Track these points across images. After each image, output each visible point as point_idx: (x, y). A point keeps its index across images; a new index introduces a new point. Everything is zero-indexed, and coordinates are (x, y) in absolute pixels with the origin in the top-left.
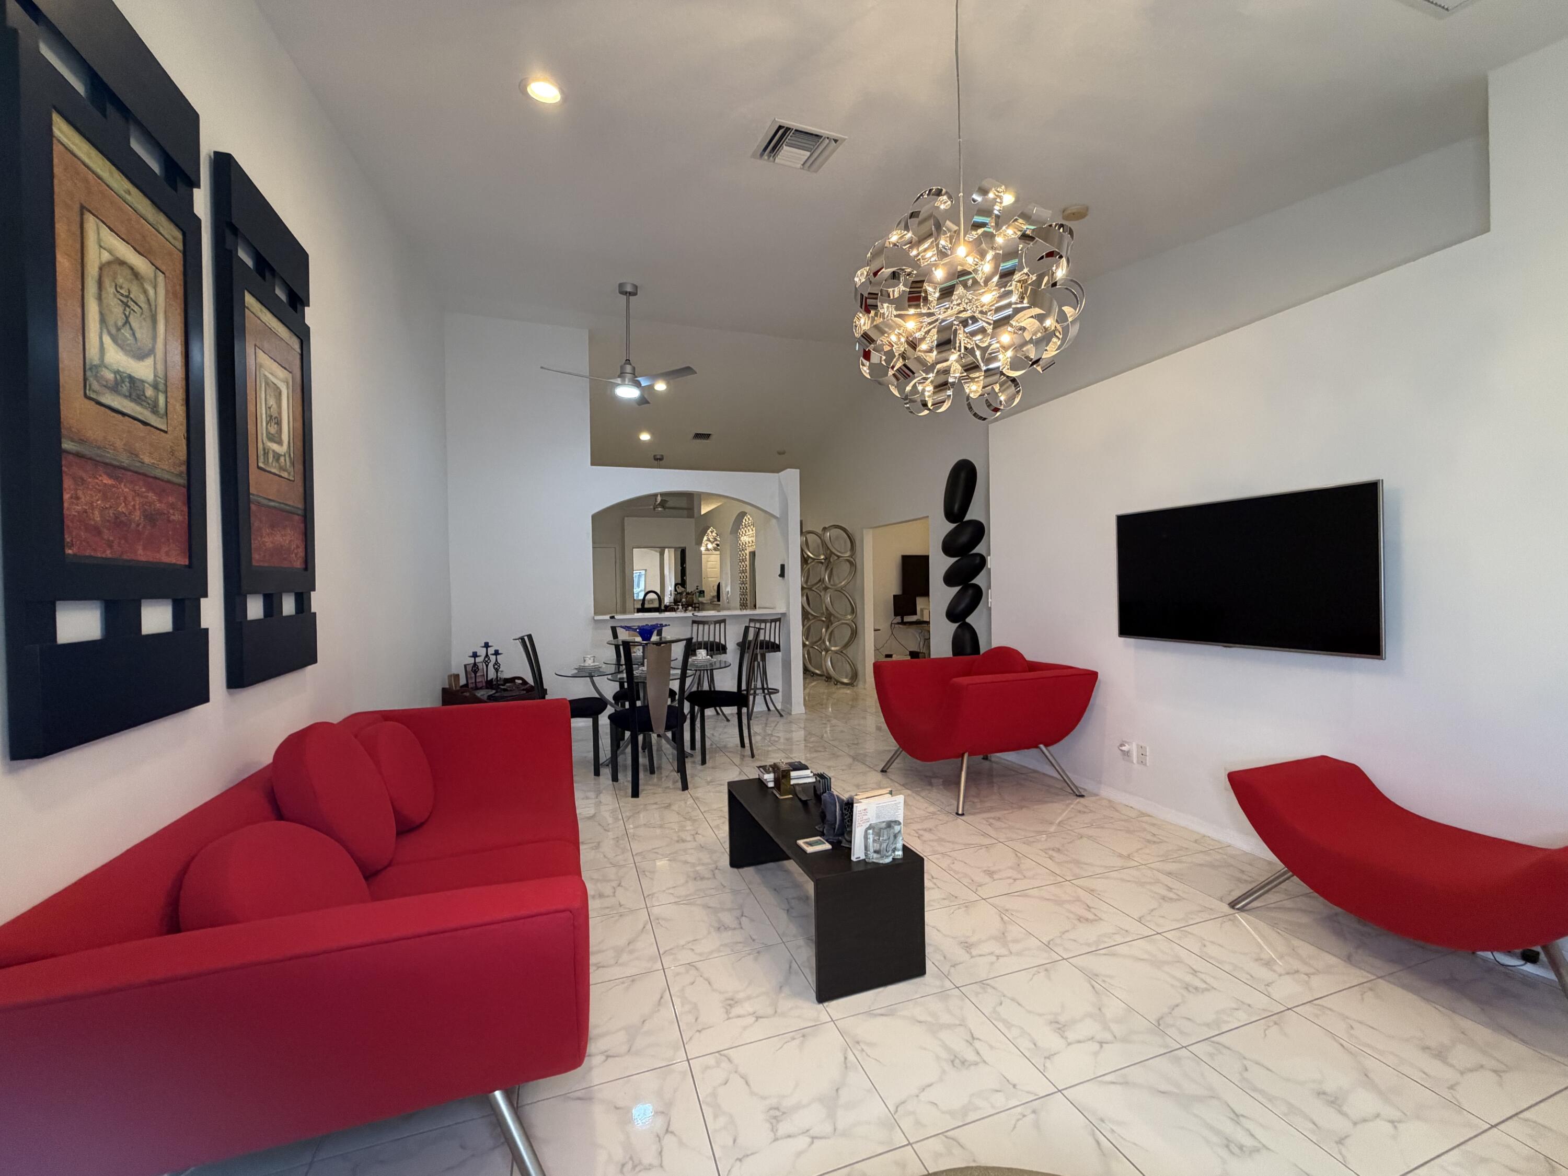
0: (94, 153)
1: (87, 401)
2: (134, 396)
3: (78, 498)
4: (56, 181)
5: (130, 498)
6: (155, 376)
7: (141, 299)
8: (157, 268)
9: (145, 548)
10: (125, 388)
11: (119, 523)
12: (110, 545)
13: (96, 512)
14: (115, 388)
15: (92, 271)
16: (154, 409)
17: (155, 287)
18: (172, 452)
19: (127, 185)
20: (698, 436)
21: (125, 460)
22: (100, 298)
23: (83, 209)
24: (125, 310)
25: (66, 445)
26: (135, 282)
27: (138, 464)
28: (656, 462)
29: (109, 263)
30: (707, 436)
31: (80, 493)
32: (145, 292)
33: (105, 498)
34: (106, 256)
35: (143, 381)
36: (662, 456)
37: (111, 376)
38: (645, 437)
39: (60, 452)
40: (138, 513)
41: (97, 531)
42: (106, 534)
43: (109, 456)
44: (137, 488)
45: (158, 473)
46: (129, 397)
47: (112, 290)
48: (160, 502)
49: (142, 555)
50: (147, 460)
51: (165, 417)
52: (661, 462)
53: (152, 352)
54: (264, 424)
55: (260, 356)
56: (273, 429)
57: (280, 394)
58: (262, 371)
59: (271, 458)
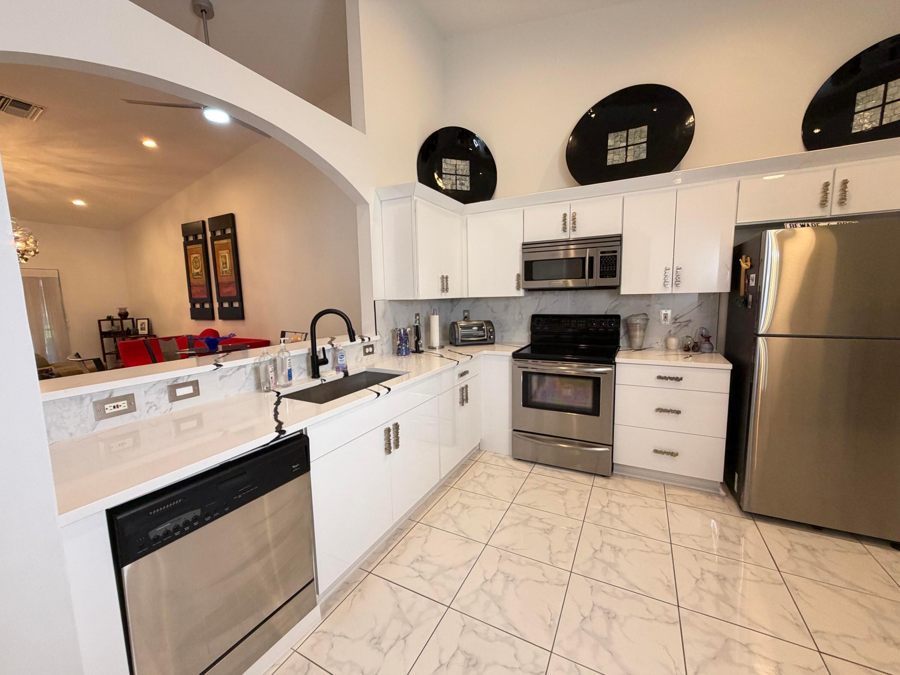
0: (191, 246)
1: (193, 279)
2: (198, 275)
5: (199, 289)
6: (200, 270)
8: (199, 254)
9: (201, 295)
11: (197, 293)
12: (197, 296)
17: (199, 257)
18: (204, 280)
19: (195, 245)
21: (198, 284)
22: (193, 264)
23: (191, 255)
24: (196, 263)
32: (198, 259)
33: (196, 290)
34: (193, 258)
35: (199, 272)
37: (195, 274)
45: (202, 284)
47: (194, 262)
48: (203, 288)
49: (200, 297)
51: (202, 276)
53: (200, 266)
54: (222, 266)
55: (220, 252)
56: (224, 266)
57: (225, 256)
58: (221, 255)
59: (224, 272)
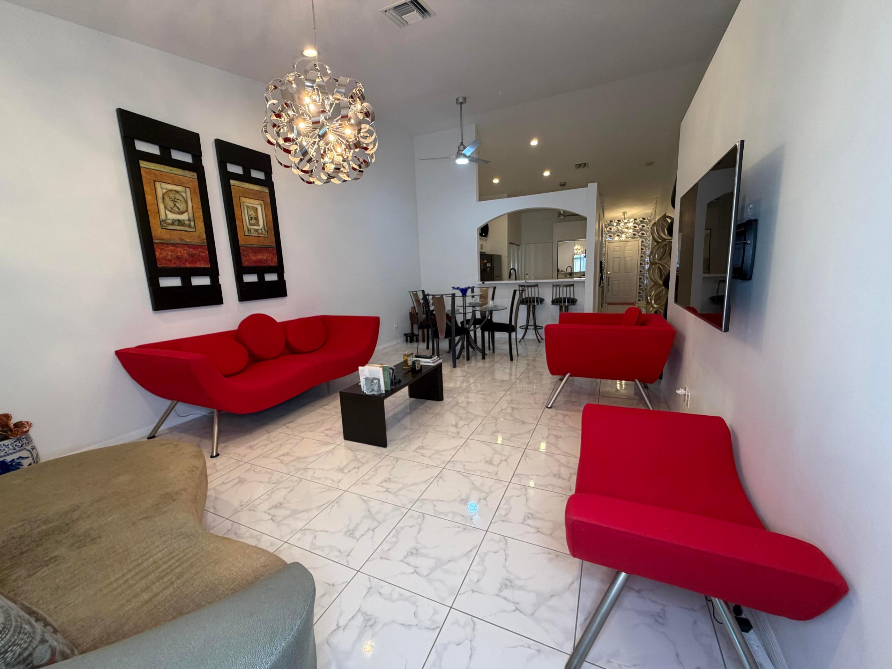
0: (156, 165)
1: (162, 230)
2: (180, 224)
3: (162, 253)
4: (143, 178)
5: (182, 251)
6: (189, 217)
7: (181, 198)
8: (186, 187)
9: (190, 263)
10: (176, 223)
11: (178, 258)
12: (175, 263)
13: (169, 256)
14: (173, 224)
15: (160, 195)
16: (190, 226)
17: (186, 193)
18: (199, 237)
19: (171, 168)
20: (578, 166)
21: (179, 242)
22: (164, 202)
23: (154, 181)
24: (174, 203)
25: (155, 241)
26: (177, 194)
27: (184, 242)
28: (561, 187)
29: (166, 192)
30: (584, 165)
31: (163, 252)
32: (182, 195)
33: (172, 252)
34: (164, 191)
35: (184, 220)
36: (565, 183)
37: (170, 221)
38: (547, 174)
39: (153, 243)
40: (186, 255)
41: (170, 261)
42: (173, 261)
43: (172, 242)
44: (185, 248)
45: (193, 243)
46: (179, 225)
47: (169, 199)
48: (195, 251)
49: (188, 265)
50: (188, 240)
51: (194, 228)
52: (564, 187)
53: (187, 211)
54: (248, 221)
55: (243, 199)
56: (253, 222)
57: (257, 209)
58: (245, 204)
59: (252, 231)
